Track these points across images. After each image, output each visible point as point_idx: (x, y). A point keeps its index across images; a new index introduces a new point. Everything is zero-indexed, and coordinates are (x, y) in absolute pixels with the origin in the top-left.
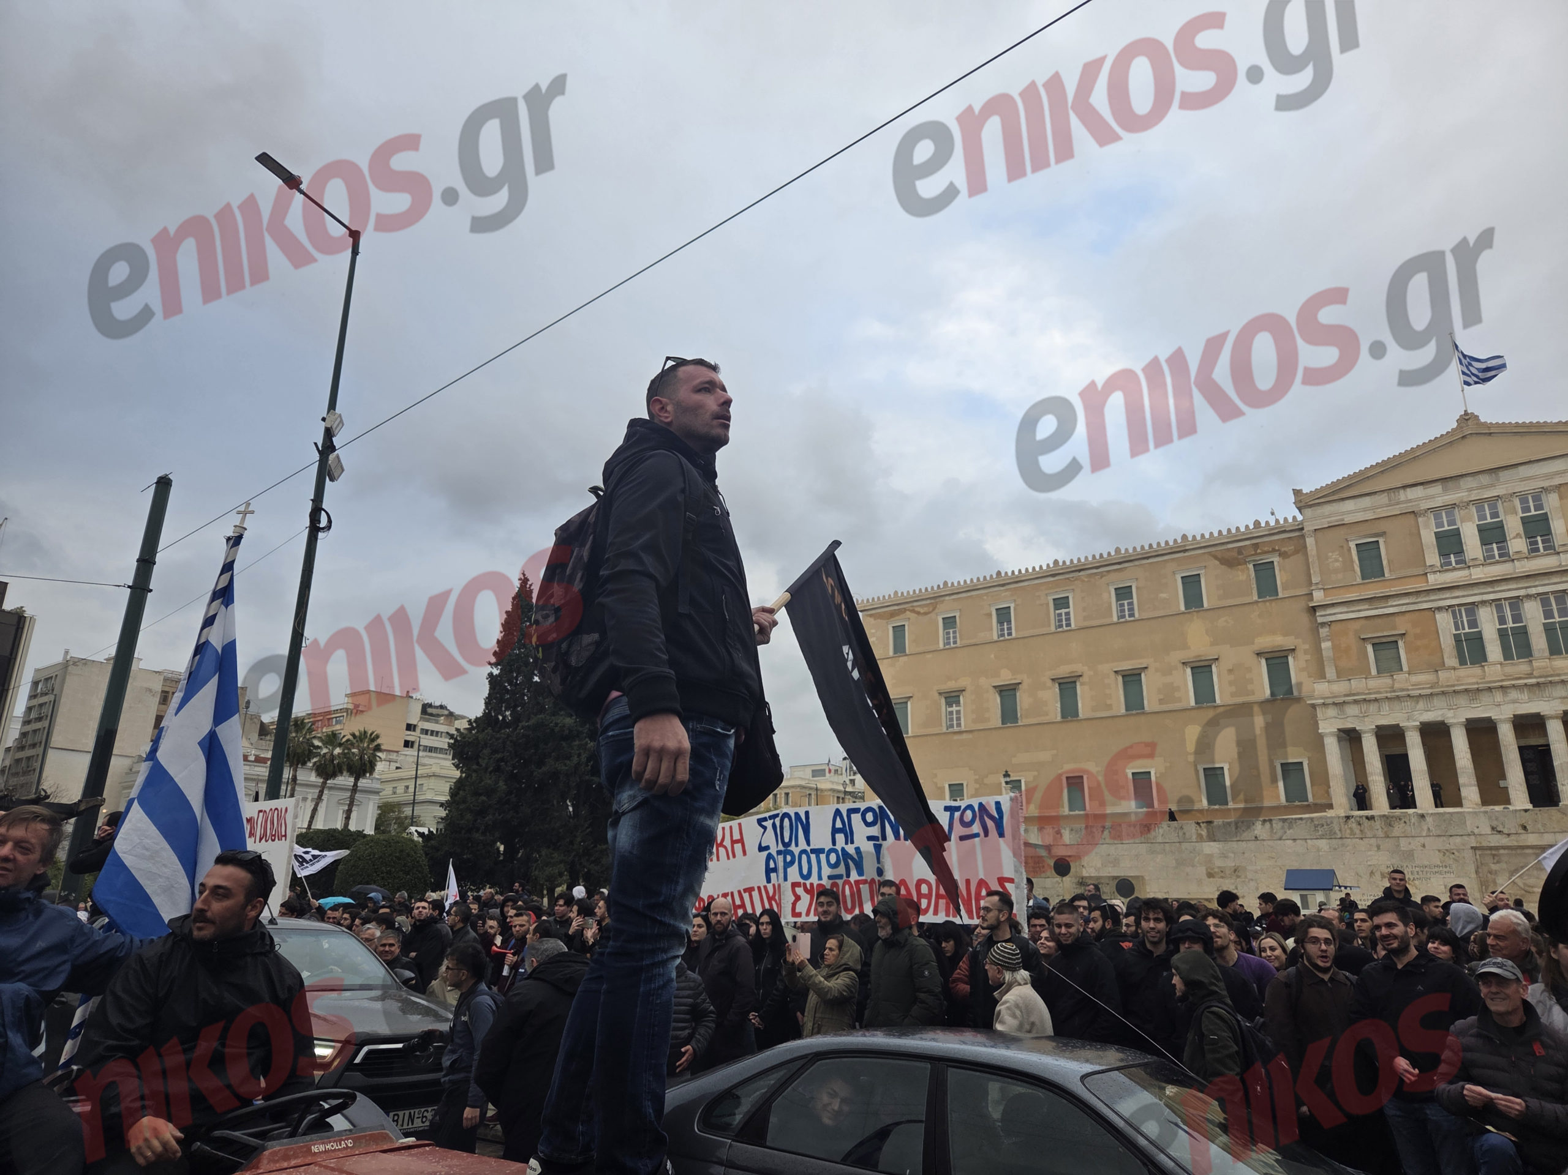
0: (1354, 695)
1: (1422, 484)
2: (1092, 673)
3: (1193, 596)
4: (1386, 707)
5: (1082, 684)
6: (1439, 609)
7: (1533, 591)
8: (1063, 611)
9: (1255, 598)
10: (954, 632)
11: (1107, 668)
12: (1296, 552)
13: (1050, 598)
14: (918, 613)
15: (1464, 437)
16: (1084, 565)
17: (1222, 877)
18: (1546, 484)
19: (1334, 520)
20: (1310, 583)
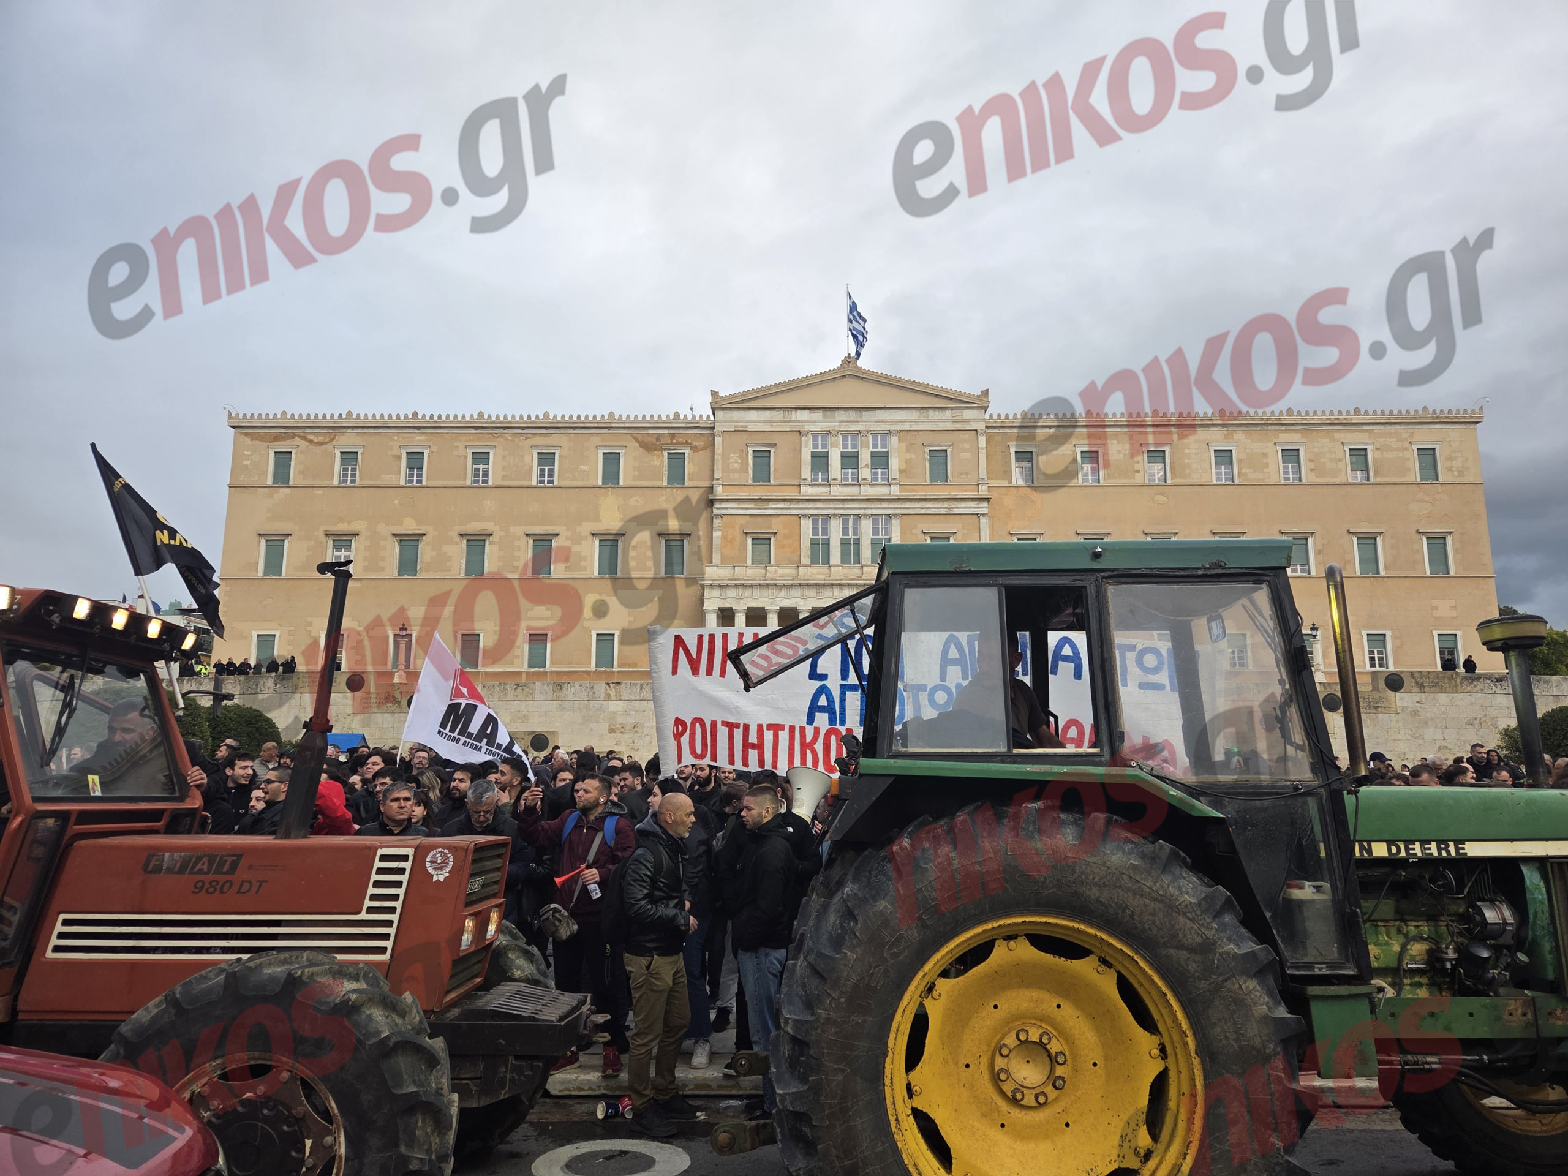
0: (736, 580)
1: (809, 409)
2: (503, 533)
3: (611, 474)
4: (757, 592)
5: (491, 543)
6: (804, 516)
7: (869, 512)
8: (481, 467)
9: (665, 483)
10: (354, 470)
11: (519, 530)
12: (705, 448)
13: (470, 451)
14: (311, 442)
15: (844, 376)
16: (510, 423)
17: (622, 732)
18: (892, 428)
19: (740, 426)
20: (713, 479)
